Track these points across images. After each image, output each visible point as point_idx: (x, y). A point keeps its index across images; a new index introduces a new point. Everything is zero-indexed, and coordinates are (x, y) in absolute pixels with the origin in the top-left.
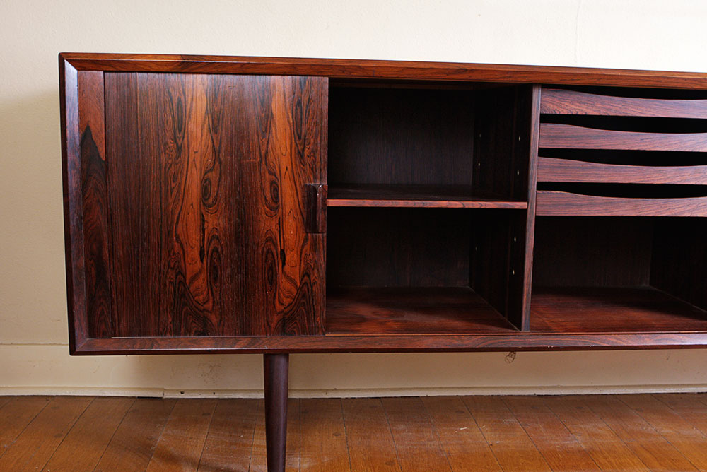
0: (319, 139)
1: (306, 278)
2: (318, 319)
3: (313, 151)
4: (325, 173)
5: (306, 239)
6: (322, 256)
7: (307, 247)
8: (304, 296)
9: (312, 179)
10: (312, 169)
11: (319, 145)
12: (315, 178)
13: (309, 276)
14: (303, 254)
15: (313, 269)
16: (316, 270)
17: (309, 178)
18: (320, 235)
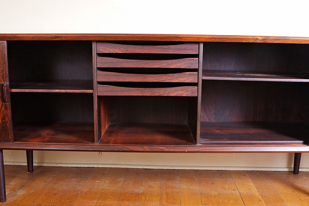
0: (4, 66)
1: (4, 120)
2: (10, 136)
3: (2, 70)
4: (8, 79)
5: (2, 105)
6: (9, 112)
7: (3, 108)
8: (3, 127)
9: (3, 81)
10: (2, 77)
11: (4, 68)
12: (4, 81)
13: (5, 119)
14: (2, 111)
15: (6, 117)
16: (7, 117)
17: (2, 81)
18: (8, 103)
